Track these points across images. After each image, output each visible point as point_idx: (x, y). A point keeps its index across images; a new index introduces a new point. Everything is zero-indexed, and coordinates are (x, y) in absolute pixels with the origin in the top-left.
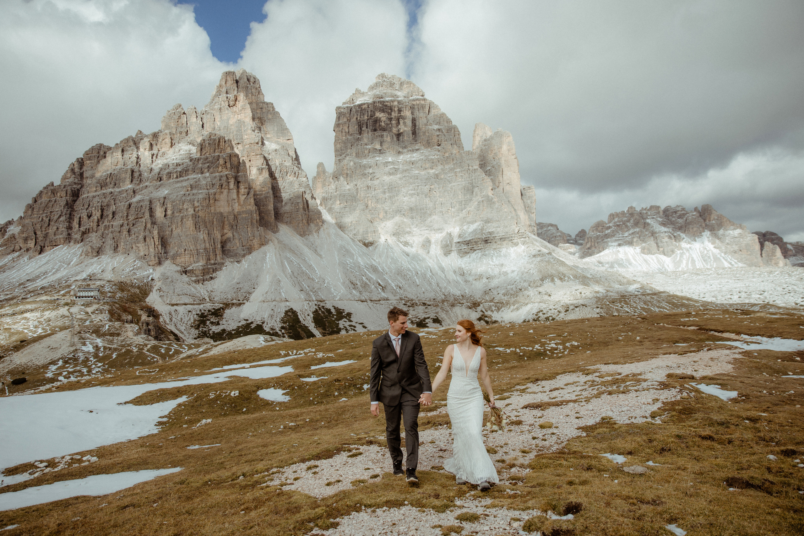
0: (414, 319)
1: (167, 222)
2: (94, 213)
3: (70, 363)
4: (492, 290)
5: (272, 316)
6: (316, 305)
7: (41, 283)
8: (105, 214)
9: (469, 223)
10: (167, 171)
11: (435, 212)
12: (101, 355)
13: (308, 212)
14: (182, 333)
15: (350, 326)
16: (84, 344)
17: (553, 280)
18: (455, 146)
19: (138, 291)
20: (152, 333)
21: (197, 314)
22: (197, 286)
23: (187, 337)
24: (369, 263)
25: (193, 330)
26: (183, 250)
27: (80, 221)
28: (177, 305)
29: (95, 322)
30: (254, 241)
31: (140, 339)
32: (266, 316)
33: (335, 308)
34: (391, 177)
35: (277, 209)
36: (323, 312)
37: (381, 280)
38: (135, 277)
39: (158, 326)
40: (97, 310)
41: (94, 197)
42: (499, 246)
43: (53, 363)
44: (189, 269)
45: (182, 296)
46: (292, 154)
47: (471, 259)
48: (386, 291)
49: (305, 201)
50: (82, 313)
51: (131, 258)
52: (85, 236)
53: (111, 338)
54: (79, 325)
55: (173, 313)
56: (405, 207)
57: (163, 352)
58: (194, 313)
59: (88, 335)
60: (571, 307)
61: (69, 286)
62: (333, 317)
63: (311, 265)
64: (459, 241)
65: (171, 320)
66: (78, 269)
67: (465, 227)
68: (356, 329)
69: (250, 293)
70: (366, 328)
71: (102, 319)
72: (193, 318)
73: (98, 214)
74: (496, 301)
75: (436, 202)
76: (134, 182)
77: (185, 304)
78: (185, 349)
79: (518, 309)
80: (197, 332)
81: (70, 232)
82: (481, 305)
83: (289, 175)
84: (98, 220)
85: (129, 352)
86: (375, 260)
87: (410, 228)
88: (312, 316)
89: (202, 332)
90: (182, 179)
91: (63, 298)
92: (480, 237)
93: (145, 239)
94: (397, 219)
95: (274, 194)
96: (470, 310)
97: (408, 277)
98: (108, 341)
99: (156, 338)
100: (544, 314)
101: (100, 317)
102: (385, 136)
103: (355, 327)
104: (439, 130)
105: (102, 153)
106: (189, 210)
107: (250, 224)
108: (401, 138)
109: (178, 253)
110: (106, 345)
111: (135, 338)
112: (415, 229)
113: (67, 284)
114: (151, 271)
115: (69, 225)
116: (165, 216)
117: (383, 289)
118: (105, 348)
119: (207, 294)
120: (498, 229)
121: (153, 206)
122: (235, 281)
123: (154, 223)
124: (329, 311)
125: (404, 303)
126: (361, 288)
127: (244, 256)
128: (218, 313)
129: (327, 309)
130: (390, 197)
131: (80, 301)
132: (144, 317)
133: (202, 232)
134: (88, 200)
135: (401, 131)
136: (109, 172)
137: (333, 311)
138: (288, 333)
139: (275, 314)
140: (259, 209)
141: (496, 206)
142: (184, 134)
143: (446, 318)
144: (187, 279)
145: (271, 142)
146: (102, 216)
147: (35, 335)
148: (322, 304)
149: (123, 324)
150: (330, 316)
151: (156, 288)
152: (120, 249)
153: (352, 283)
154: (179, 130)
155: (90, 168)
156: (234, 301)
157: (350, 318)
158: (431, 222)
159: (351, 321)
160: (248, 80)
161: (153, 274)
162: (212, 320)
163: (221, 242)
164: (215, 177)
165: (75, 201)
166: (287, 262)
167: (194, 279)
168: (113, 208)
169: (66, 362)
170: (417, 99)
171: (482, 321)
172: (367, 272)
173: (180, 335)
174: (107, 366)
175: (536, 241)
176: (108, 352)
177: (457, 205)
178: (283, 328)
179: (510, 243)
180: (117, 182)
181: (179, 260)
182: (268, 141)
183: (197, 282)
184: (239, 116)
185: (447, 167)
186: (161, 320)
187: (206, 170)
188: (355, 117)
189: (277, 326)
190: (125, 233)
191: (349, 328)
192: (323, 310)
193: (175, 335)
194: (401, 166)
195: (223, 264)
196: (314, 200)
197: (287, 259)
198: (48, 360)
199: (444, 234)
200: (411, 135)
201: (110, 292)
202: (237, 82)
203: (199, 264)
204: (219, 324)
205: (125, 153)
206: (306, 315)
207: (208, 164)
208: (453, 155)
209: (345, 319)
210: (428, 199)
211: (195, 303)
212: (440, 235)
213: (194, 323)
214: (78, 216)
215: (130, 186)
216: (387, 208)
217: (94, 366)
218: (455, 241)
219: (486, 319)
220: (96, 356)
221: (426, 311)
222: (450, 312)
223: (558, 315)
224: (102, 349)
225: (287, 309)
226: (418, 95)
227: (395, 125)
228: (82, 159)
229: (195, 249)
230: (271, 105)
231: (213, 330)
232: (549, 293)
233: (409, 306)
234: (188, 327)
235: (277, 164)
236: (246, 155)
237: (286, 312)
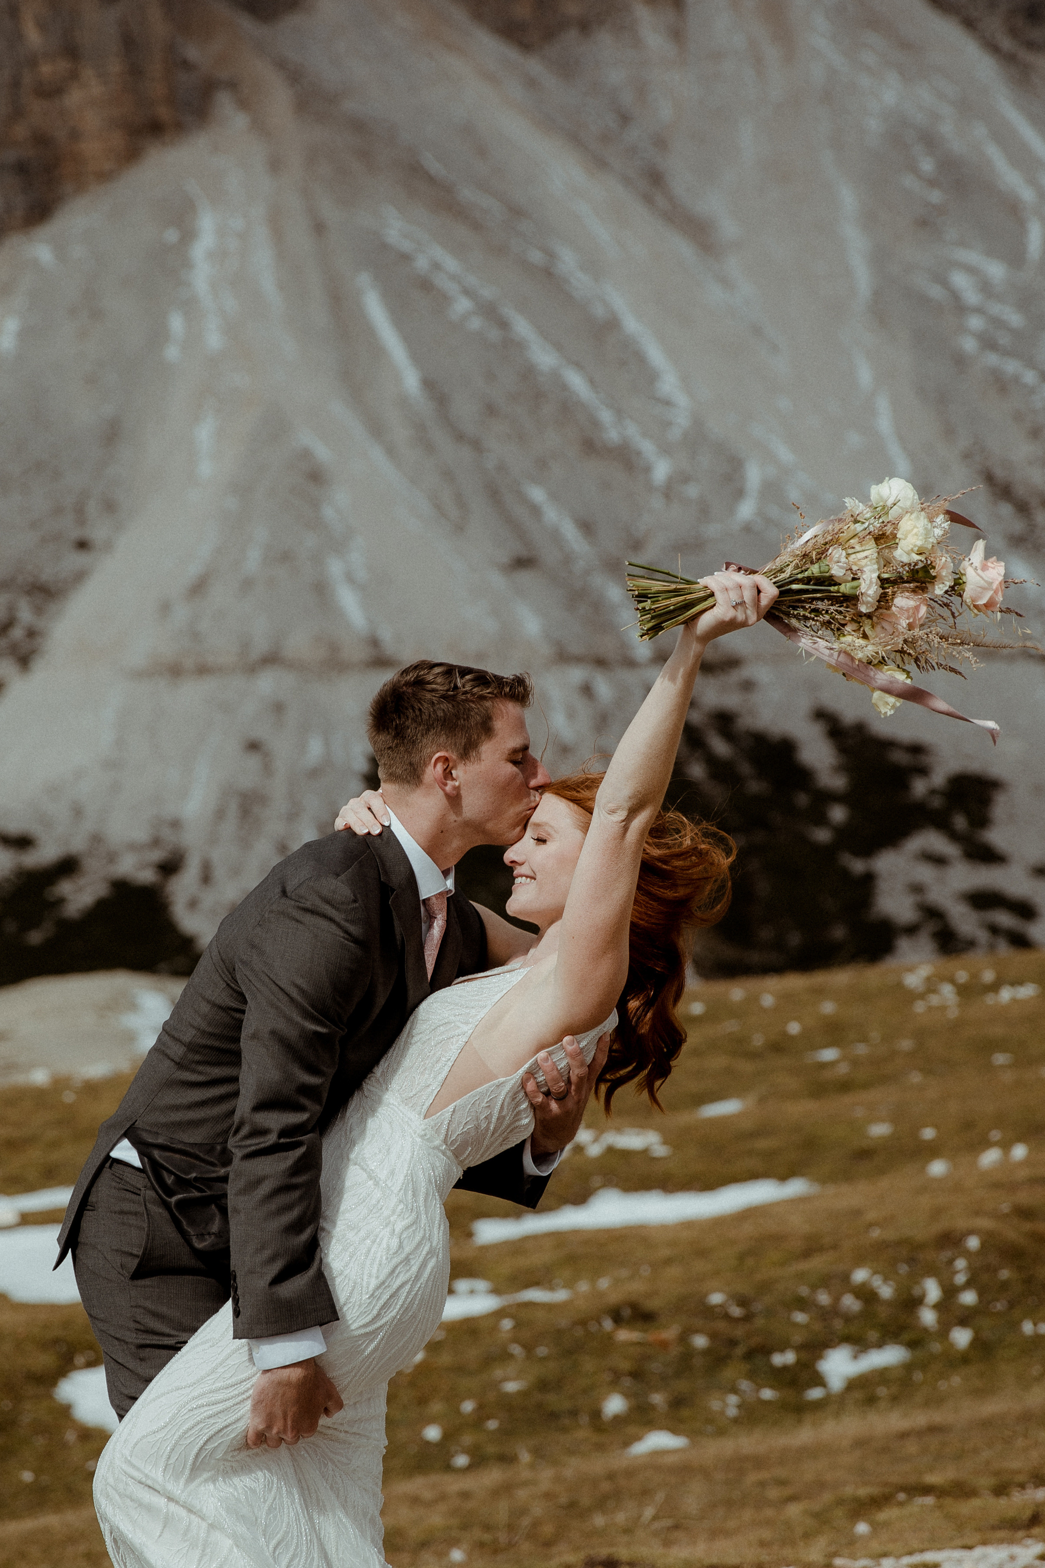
30: (75, 97)
62: (821, 820)
63: (612, 324)
157: (981, 821)
159: (990, 854)
166: (386, 293)
192: (720, 747)
209: (933, 839)
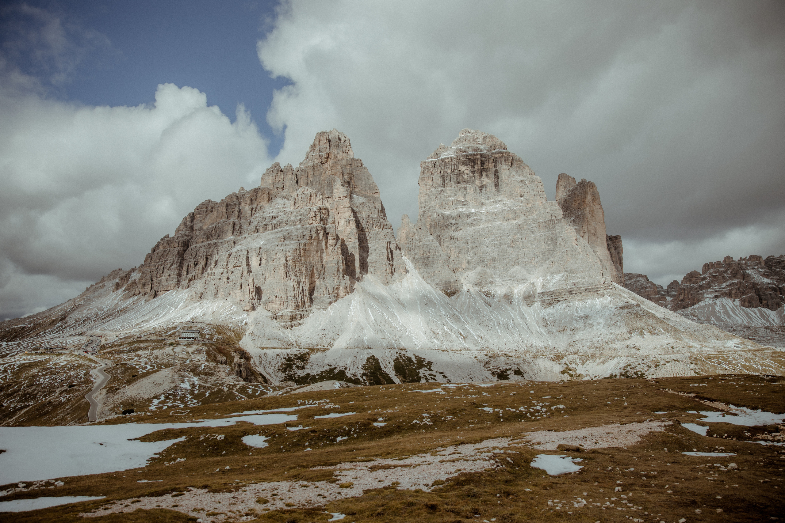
0: (495, 370)
1: (261, 271)
2: (200, 262)
3: (170, 399)
4: (576, 342)
5: (354, 363)
6: (397, 353)
7: (153, 324)
8: (209, 263)
9: (553, 273)
10: (264, 223)
11: (518, 263)
12: (196, 392)
13: (393, 262)
14: (270, 375)
15: (430, 375)
16: (183, 382)
17: (642, 334)
18: (538, 197)
19: (232, 334)
20: (243, 374)
21: (285, 358)
22: (285, 331)
23: (275, 379)
24: (451, 312)
25: (280, 373)
26: (274, 297)
27: (188, 269)
28: (267, 348)
29: (194, 362)
30: (340, 289)
31: (230, 380)
32: (349, 362)
33: (416, 357)
34: (474, 228)
35: (363, 259)
36: (404, 360)
37: (463, 330)
38: (231, 321)
39: (248, 368)
40: (196, 351)
41: (201, 247)
42: (584, 297)
43: (157, 397)
44: (278, 314)
45: (272, 340)
46: (379, 206)
47: (555, 310)
48: (467, 341)
49: (389, 251)
50: (184, 353)
51: (229, 303)
52: (192, 282)
53: (206, 377)
54: (181, 364)
55: (263, 356)
56: (488, 258)
57: (251, 393)
58: (282, 357)
59: (186, 373)
60: (662, 362)
61: (175, 328)
62: (414, 366)
63: (394, 314)
64: (542, 291)
65: (261, 362)
66: (184, 312)
67: (548, 278)
68: (436, 378)
69: (334, 340)
70: (446, 377)
71: (200, 359)
72: (281, 361)
73: (203, 262)
74: (581, 354)
75: (518, 252)
76: (235, 233)
77: (274, 348)
78: (270, 391)
79: (604, 362)
80: (283, 375)
81: (179, 278)
82: (565, 358)
83: (374, 226)
84: (203, 268)
85: (221, 391)
86: (456, 310)
87: (493, 278)
88: (393, 363)
89: (288, 376)
90: (276, 230)
91: (170, 338)
92: (564, 287)
93: (241, 286)
94: (479, 269)
95: (360, 244)
96: (553, 362)
97: (490, 327)
98: (203, 379)
99: (246, 380)
100: (632, 368)
101: (198, 357)
102: (468, 188)
103: (435, 376)
104: (522, 181)
105: (210, 208)
106: (282, 259)
107: (336, 272)
108: (484, 189)
109: (270, 299)
110: (201, 383)
111: (226, 378)
112: (497, 279)
113: (173, 325)
114: (245, 316)
115: (179, 273)
116: (260, 265)
117: (465, 338)
118: (200, 386)
119: (294, 339)
120: (583, 280)
121: (249, 256)
122: (321, 327)
123: (249, 272)
124: (410, 359)
125: (485, 353)
126: (442, 337)
127: (330, 303)
128: (303, 358)
129: (408, 357)
130: (473, 248)
131: (183, 342)
132: (237, 359)
133: (292, 280)
134: (196, 250)
135: (484, 183)
136: (214, 225)
137: (414, 359)
138: (369, 379)
139: (357, 360)
140: (346, 259)
141: (581, 256)
142: (280, 190)
143: (528, 370)
144: (277, 324)
145: (359, 195)
146: (206, 263)
147: (145, 371)
148: (403, 352)
149: (217, 365)
150: (411, 365)
151: (248, 332)
152: (219, 294)
153: (434, 332)
154: (276, 186)
155: (199, 222)
156: (319, 347)
157: (431, 367)
158: (514, 272)
159: (431, 370)
160: (340, 139)
161: (246, 318)
162: (297, 364)
163: (309, 290)
164: (306, 229)
165: (185, 251)
166: (371, 310)
167: (283, 324)
168: (215, 257)
169: (167, 397)
170: (500, 153)
171: (566, 374)
172: (449, 322)
173: (268, 377)
174: (200, 403)
175: (624, 292)
176: (202, 390)
177: (541, 255)
178: (364, 374)
179: (596, 294)
180: (221, 234)
181: (271, 306)
182: (356, 194)
183: (286, 327)
184: (330, 172)
185: (530, 217)
186: (252, 362)
187: (298, 222)
188: (439, 171)
189: (359, 373)
190: (224, 280)
191: (429, 377)
192: (404, 358)
193: (264, 377)
194: (484, 217)
195: (310, 310)
196: (398, 250)
197: (371, 307)
198: (152, 395)
199: (527, 284)
200: (494, 187)
201: (208, 334)
202: (329, 141)
203: (289, 310)
204: (304, 368)
205: (229, 207)
206: (387, 363)
207: (300, 217)
208: (536, 206)
209: (425, 368)
210: (511, 249)
211: (283, 347)
212: (523, 285)
213: (281, 366)
214: (187, 264)
215: (231, 237)
216: (469, 258)
217: (189, 402)
218: (538, 292)
219: (570, 372)
220: (192, 393)
221: (508, 362)
222: (532, 364)
223: (648, 370)
224: (197, 387)
225: (369, 356)
226: (501, 149)
227: (478, 178)
228: (193, 214)
229: (285, 296)
230: (359, 161)
231: (298, 374)
232: (638, 347)
233: (490, 357)
234: (276, 370)
235: (364, 216)
236: (335, 208)
237: (368, 359)
